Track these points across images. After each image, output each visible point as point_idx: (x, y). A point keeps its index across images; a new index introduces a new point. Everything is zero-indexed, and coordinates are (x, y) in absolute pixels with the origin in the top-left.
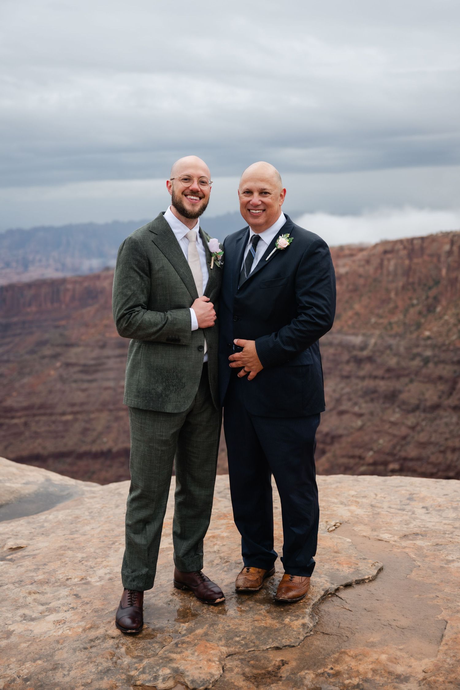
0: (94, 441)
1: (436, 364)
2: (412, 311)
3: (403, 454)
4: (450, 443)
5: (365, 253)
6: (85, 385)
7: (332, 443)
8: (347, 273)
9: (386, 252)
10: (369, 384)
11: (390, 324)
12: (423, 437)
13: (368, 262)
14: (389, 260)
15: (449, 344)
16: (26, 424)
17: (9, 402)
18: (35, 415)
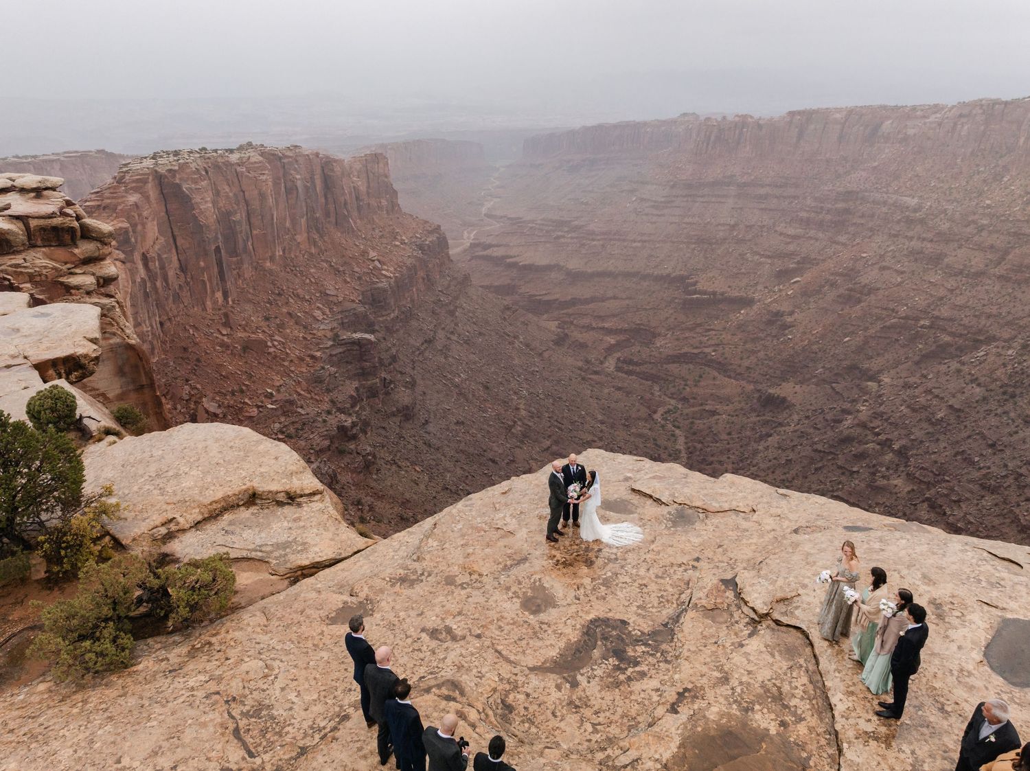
0: (656, 267)
1: (990, 232)
2: (976, 178)
3: (936, 313)
4: (987, 310)
5: (938, 115)
6: (655, 219)
7: (869, 293)
8: (915, 135)
9: (961, 116)
10: (915, 244)
11: (950, 188)
12: (960, 301)
13: (940, 124)
14: (963, 125)
15: (1010, 215)
16: (603, 245)
17: (592, 227)
18: (611, 240)
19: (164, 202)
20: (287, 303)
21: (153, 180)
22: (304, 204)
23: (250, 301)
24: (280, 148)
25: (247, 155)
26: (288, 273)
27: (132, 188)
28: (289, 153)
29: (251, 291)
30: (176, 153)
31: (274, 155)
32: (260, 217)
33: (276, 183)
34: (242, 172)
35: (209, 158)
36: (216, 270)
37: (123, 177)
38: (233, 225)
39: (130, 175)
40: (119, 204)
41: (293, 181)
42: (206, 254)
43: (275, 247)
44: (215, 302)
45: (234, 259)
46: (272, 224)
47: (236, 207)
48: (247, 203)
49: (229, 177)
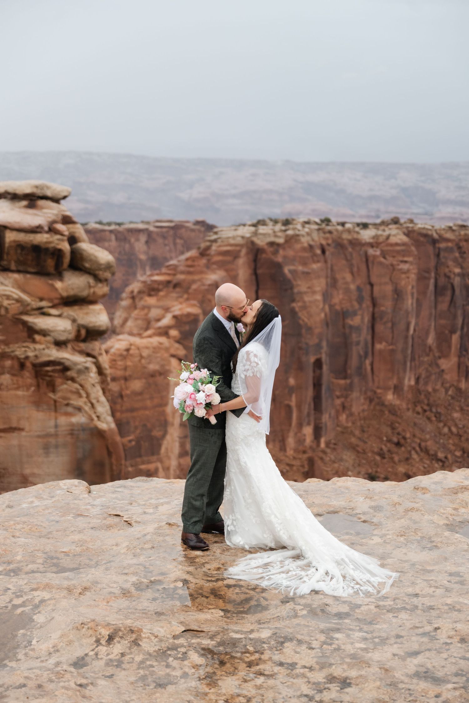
19: (254, 288)
20: (407, 459)
21: (247, 254)
22: (459, 312)
23: (353, 448)
24: (437, 227)
25: (387, 233)
26: (418, 413)
27: (214, 263)
28: (449, 235)
29: (357, 433)
30: (287, 223)
31: (426, 236)
32: (390, 325)
33: (422, 278)
34: (375, 257)
35: (330, 232)
36: (310, 393)
37: (208, 248)
38: (347, 331)
39: (218, 244)
40: (194, 282)
41: (449, 277)
42: (301, 367)
43: (405, 371)
44: (300, 441)
45: (342, 382)
46: (406, 337)
47: (356, 306)
48: (374, 304)
49: (354, 262)
